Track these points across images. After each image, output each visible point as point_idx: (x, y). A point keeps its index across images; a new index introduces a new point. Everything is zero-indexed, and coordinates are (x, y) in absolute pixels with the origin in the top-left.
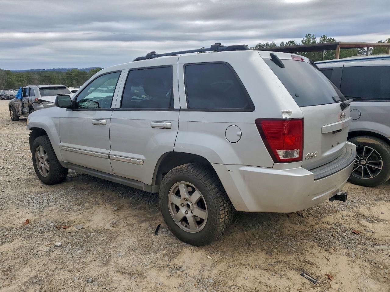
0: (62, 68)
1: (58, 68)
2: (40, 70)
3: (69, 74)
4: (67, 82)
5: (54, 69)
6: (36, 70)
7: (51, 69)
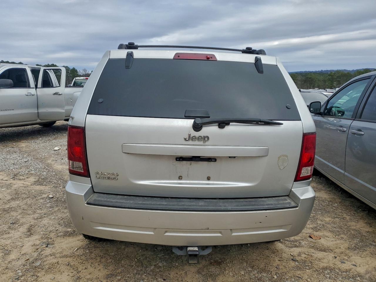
0: (330, 70)
1: (326, 70)
2: (309, 71)
3: (331, 76)
4: (327, 84)
5: (322, 70)
6: (305, 71)
7: (319, 71)
